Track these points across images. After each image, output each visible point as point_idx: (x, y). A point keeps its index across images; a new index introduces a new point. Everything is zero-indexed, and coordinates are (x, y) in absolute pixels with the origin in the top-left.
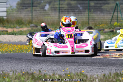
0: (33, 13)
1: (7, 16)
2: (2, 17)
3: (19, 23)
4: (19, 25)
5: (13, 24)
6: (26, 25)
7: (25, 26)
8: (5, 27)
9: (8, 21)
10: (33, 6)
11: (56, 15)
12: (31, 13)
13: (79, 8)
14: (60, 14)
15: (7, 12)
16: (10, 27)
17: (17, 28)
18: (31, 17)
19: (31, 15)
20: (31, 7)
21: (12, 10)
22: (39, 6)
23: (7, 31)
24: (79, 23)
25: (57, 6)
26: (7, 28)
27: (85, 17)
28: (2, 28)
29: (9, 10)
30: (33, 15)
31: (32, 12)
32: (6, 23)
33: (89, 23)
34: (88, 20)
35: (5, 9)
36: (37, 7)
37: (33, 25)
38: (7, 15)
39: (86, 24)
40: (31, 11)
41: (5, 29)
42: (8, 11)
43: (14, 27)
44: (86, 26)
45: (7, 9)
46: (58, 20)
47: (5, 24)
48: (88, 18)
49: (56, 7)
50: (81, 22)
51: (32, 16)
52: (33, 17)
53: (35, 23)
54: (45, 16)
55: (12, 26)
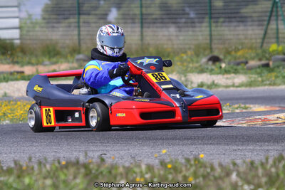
0: (82, 29)
1: (20, 39)
3: (49, 53)
4: (50, 58)
5: (36, 56)
6: (66, 57)
7: (63, 60)
8: (17, 63)
9: (23, 50)
10: (81, 12)
11: (134, 32)
12: (77, 29)
13: (188, 14)
14: (144, 29)
15: (20, 28)
16: (29, 63)
17: (45, 65)
18: (76, 37)
19: (76, 33)
20: (77, 16)
21: (32, 23)
22: (93, 12)
23: (23, 72)
24: (190, 49)
25: (137, 11)
26: (22, 66)
27: (202, 35)
28: (11, 65)
29: (25, 23)
30: (82, 33)
31: (79, 27)
32: (20, 54)
33: (211, 49)
34: (208, 41)
35: (16, 22)
36: (89, 14)
37: (81, 56)
38: (21, 35)
39: (205, 50)
40: (77, 25)
41: (17, 68)
42: (23, 25)
43: (37, 64)
44: (205, 55)
45: (20, 22)
46: (140, 42)
47: (18, 57)
48: (208, 38)
49: (135, 15)
50: (192, 47)
51: (79, 35)
52: (82, 37)
53: (86, 53)
55: (34, 60)
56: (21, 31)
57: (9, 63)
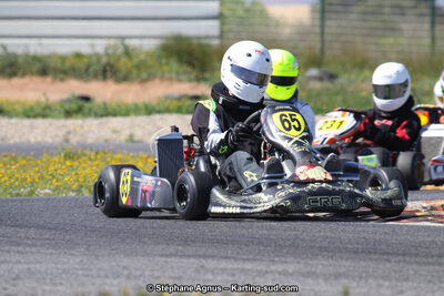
1: (220, 37)
2: (195, 42)
18: (318, 38)
19: (318, 30)
28: (194, 84)
30: (327, 30)
35: (214, 7)
38: (222, 32)
42: (226, 13)
51: (322, 33)
52: (327, 38)
54: (384, 36)
56: (223, 24)
57: (190, 81)
